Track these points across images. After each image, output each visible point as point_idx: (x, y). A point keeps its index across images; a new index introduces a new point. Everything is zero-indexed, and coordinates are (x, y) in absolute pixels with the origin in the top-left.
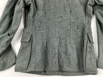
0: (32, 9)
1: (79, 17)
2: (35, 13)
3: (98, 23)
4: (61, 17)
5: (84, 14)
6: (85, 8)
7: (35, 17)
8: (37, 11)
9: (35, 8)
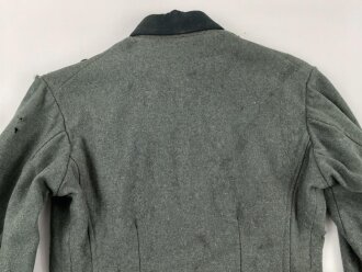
0: (79, 215)
1: (273, 237)
2: (93, 226)
3: (348, 258)
4: (202, 239)
5: (294, 220)
6: (297, 196)
7: (93, 245)
8: (99, 214)
9: (93, 203)
